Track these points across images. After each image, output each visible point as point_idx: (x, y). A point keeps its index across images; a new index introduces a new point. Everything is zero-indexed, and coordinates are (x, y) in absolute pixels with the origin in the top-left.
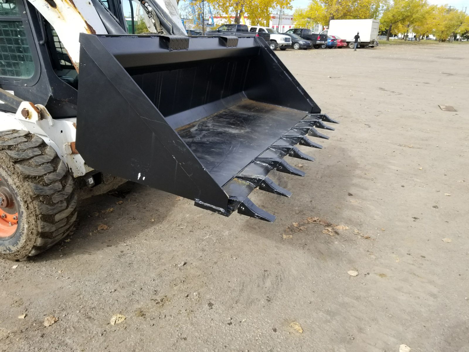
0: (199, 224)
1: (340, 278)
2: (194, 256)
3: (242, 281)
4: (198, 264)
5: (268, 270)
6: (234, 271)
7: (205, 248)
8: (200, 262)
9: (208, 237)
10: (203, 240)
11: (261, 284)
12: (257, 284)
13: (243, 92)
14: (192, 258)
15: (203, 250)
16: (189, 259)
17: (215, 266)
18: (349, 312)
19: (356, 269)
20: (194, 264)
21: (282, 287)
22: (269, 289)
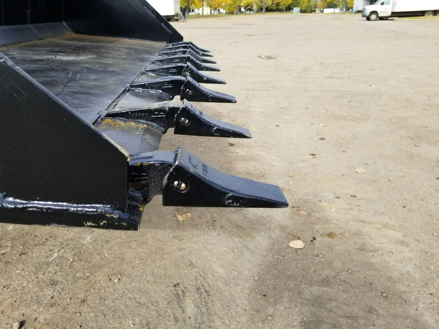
0: (36, 236)
1: (286, 258)
2: (38, 302)
3: (144, 322)
4: (49, 317)
5: (180, 281)
6: (122, 307)
7: (56, 278)
8: (53, 310)
9: (56, 255)
10: (48, 264)
11: (179, 313)
12: (172, 317)
13: (64, 22)
14: (35, 307)
15: (53, 283)
16: (28, 311)
17: (85, 308)
18: (330, 311)
19: (295, 237)
20: (41, 318)
21: (214, 306)
22: (196, 319)
